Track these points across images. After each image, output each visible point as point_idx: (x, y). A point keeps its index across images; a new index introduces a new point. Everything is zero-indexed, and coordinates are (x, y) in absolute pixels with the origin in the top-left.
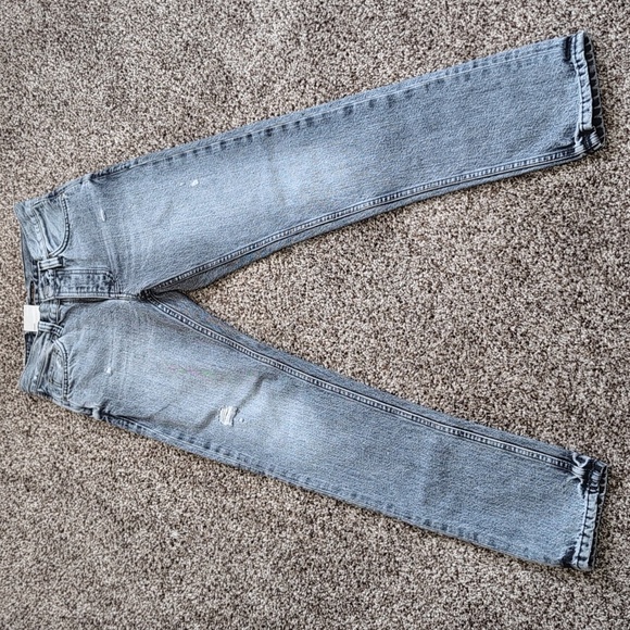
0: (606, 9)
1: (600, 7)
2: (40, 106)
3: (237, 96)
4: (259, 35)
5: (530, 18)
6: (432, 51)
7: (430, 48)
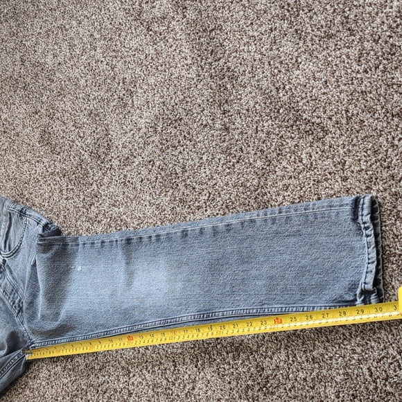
0: (374, 166)
1: (369, 163)
2: (5, 132)
3: (111, 160)
4: (134, 118)
5: (313, 158)
6: (239, 165)
7: (238, 162)
